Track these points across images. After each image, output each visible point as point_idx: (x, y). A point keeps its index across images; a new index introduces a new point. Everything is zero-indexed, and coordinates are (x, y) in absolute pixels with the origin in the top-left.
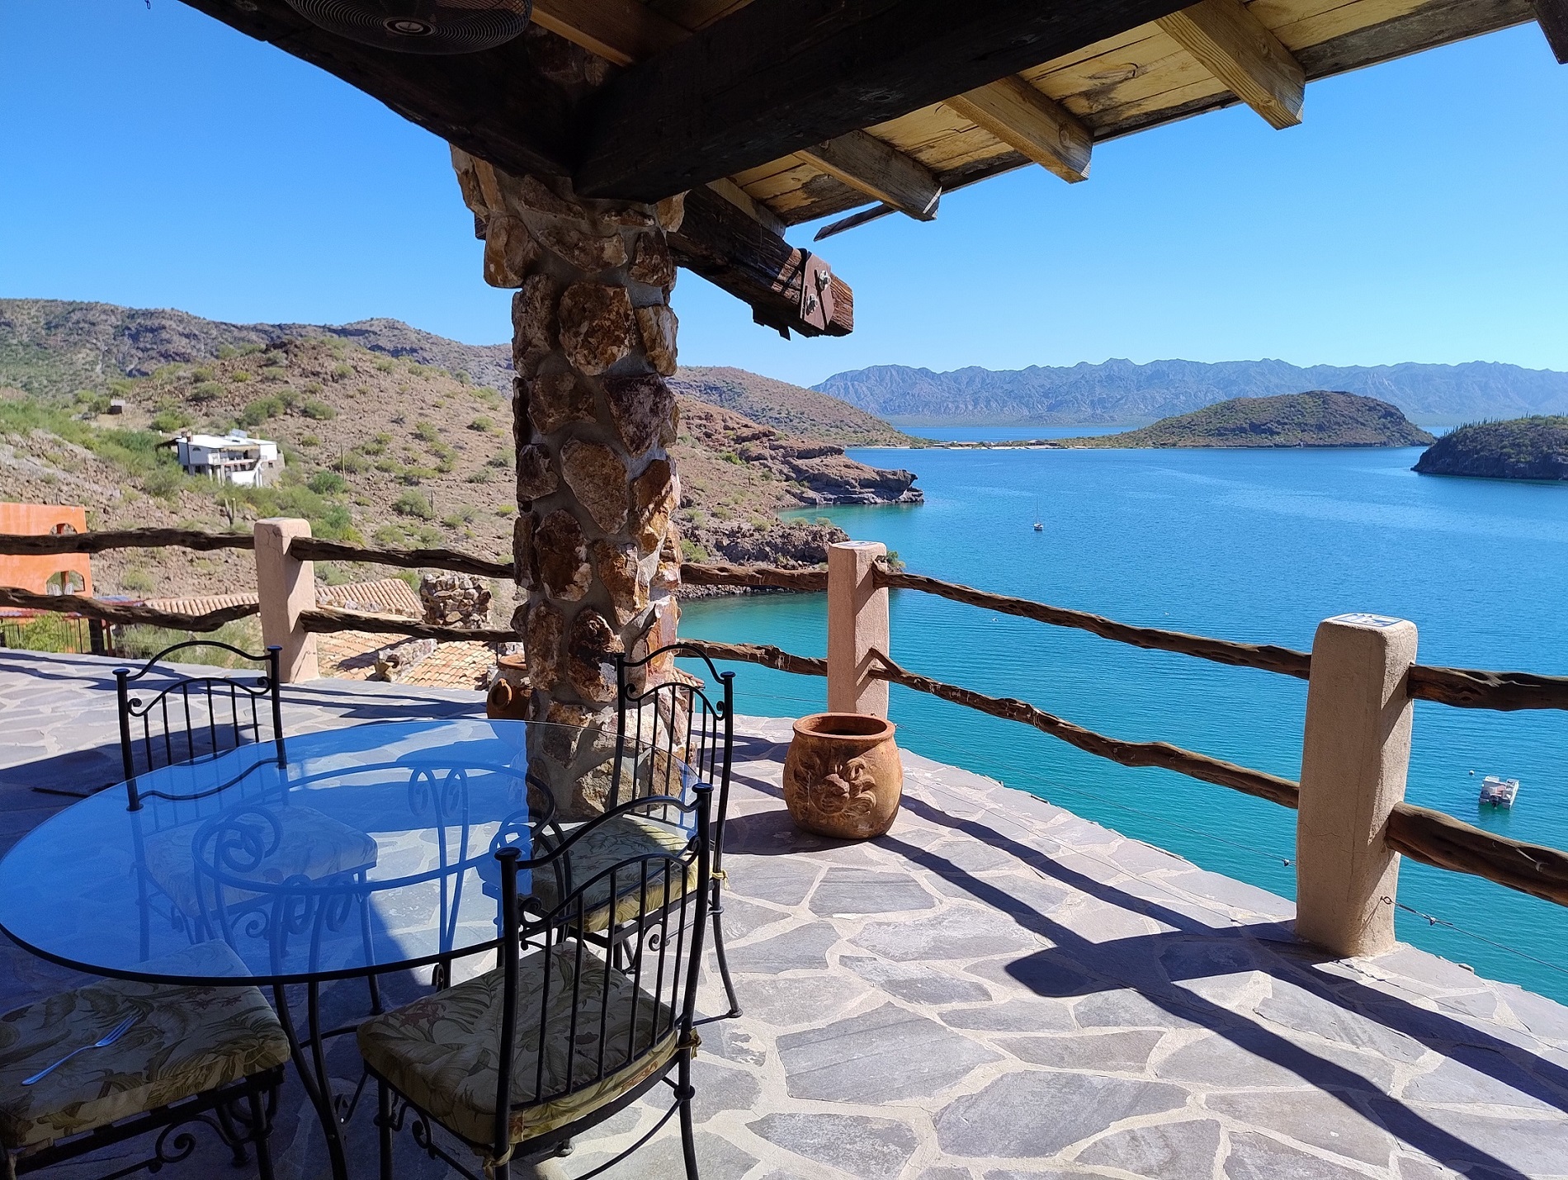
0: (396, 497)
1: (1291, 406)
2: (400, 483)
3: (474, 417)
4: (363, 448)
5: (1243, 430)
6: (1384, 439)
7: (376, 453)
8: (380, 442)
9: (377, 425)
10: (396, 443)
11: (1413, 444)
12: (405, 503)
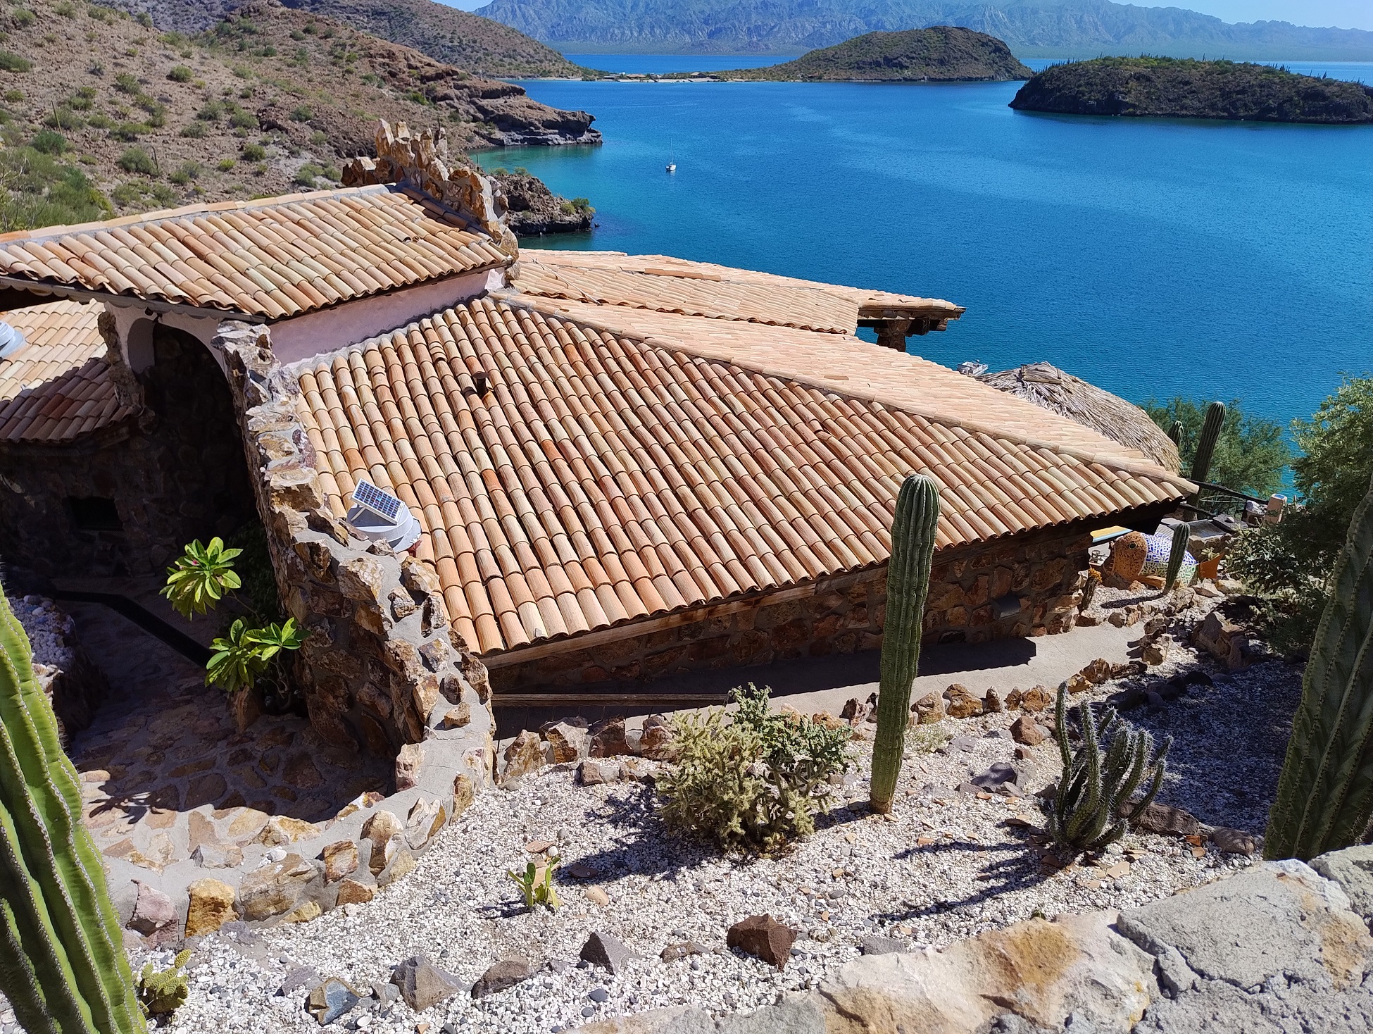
0: (120, 154)
1: (919, 41)
2: (118, 140)
3: (169, 66)
4: (70, 103)
5: (878, 64)
6: (992, 73)
7: (85, 107)
8: (85, 96)
9: (76, 76)
10: (100, 97)
11: (1015, 79)
12: (131, 161)
